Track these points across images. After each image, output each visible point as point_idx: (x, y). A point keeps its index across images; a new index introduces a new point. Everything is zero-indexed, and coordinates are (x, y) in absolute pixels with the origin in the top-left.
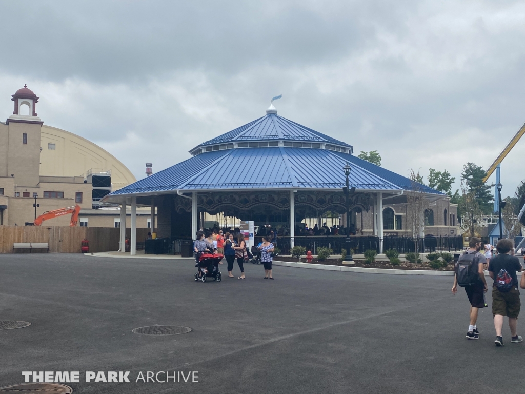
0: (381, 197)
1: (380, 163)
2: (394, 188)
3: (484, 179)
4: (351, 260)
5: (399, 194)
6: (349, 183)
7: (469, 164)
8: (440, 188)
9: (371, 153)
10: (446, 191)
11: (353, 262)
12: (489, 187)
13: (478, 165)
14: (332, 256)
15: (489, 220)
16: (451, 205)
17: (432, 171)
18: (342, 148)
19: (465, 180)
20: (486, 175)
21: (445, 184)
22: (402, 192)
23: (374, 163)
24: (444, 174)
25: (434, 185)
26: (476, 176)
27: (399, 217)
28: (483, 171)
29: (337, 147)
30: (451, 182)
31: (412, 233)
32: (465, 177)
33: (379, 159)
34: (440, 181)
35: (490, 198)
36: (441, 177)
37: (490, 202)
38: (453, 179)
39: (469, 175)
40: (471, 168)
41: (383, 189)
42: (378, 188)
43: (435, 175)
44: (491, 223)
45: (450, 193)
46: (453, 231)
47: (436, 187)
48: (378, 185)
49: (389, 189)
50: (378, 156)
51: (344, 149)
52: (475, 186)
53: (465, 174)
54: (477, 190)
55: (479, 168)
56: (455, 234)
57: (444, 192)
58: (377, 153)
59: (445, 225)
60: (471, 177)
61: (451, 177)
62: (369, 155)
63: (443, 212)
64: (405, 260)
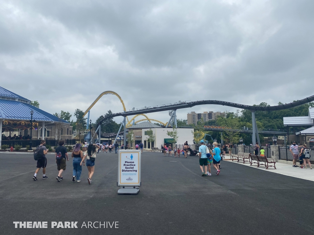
0: (44, 123)
1: (39, 107)
2: (50, 120)
3: (83, 116)
4: (32, 150)
5: (52, 123)
6: (33, 117)
7: (78, 109)
8: (65, 119)
9: (34, 102)
10: (68, 120)
11: (33, 151)
12: (85, 119)
13: (81, 110)
14: (22, 149)
15: (85, 133)
16: (70, 126)
17: (62, 112)
18: (26, 101)
19: (76, 116)
20: (84, 114)
21: (68, 118)
22: (53, 122)
23: (36, 107)
24: (67, 113)
25: (63, 118)
26: (80, 114)
27: (48, 132)
28: (83, 113)
29: (23, 101)
30: (70, 117)
31: (55, 138)
32: (76, 114)
33: (38, 104)
34: (65, 116)
35: (85, 123)
36: (66, 114)
37: (85, 125)
38: (71, 115)
39: (77, 114)
40: (78, 111)
41: (45, 120)
42: (43, 120)
43: (63, 113)
44: (85, 134)
45: (69, 122)
46: (71, 137)
47: (63, 119)
48: (43, 119)
49: (48, 120)
50: (38, 103)
51: (27, 102)
52: (80, 119)
53: (76, 113)
54: (80, 120)
55: (82, 111)
56: (71, 138)
57: (67, 121)
58: (37, 102)
59: (68, 134)
60: (78, 115)
61: (70, 115)
62: (33, 103)
63: (67, 129)
64: (53, 149)
